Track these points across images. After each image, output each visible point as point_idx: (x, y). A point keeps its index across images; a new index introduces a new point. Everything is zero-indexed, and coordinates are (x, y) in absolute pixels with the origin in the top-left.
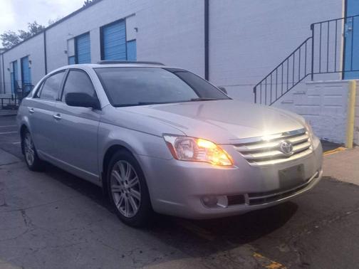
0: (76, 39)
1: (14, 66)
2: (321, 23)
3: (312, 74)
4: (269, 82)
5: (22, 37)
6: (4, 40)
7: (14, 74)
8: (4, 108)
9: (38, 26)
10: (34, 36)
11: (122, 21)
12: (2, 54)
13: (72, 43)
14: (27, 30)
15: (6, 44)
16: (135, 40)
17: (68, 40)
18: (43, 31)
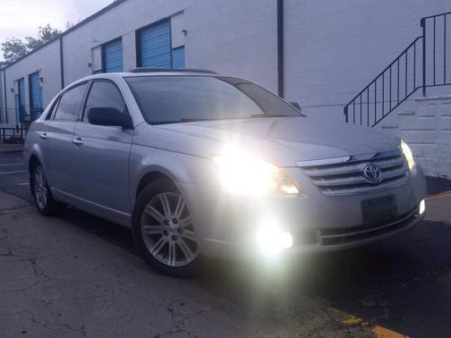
0: (104, 47)
1: (19, 85)
2: (434, 16)
3: (424, 87)
4: (365, 99)
5: (30, 46)
6: (7, 50)
7: (19, 96)
8: (6, 141)
9: (51, 32)
10: (47, 44)
11: (166, 21)
12: (4, 69)
13: (98, 53)
14: (38, 37)
15: (10, 57)
16: (183, 46)
17: (93, 49)
18: (59, 37)
